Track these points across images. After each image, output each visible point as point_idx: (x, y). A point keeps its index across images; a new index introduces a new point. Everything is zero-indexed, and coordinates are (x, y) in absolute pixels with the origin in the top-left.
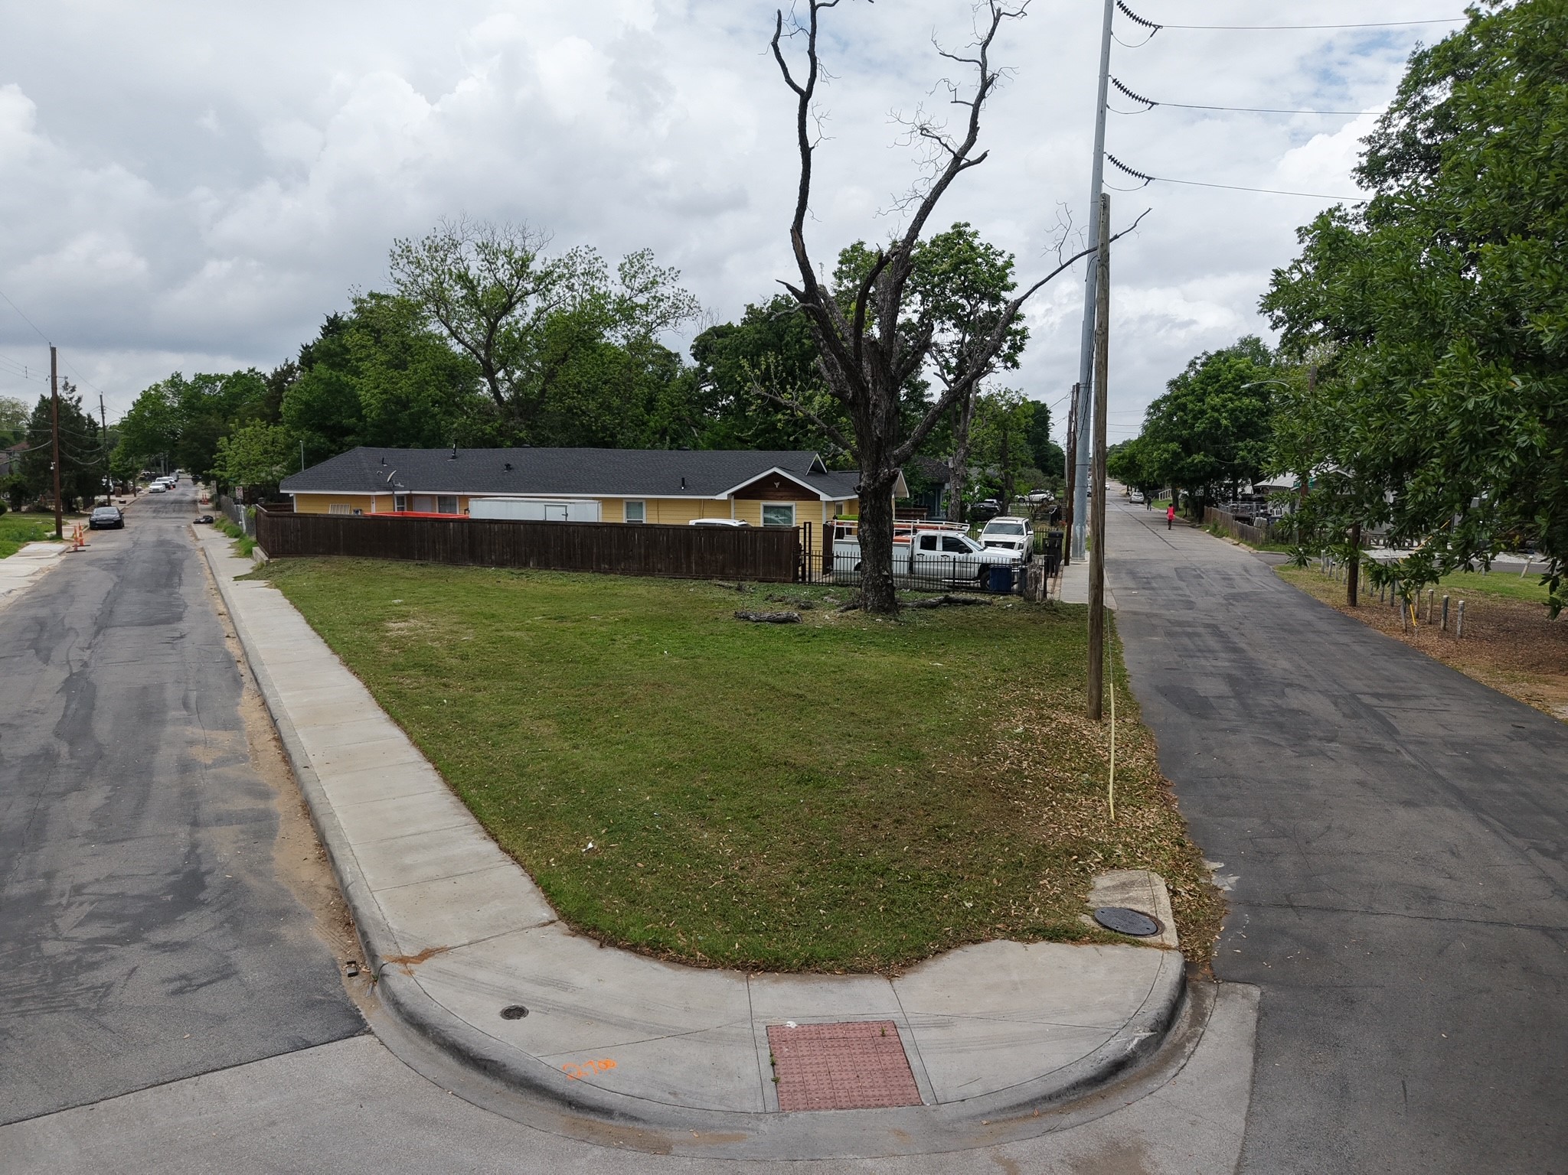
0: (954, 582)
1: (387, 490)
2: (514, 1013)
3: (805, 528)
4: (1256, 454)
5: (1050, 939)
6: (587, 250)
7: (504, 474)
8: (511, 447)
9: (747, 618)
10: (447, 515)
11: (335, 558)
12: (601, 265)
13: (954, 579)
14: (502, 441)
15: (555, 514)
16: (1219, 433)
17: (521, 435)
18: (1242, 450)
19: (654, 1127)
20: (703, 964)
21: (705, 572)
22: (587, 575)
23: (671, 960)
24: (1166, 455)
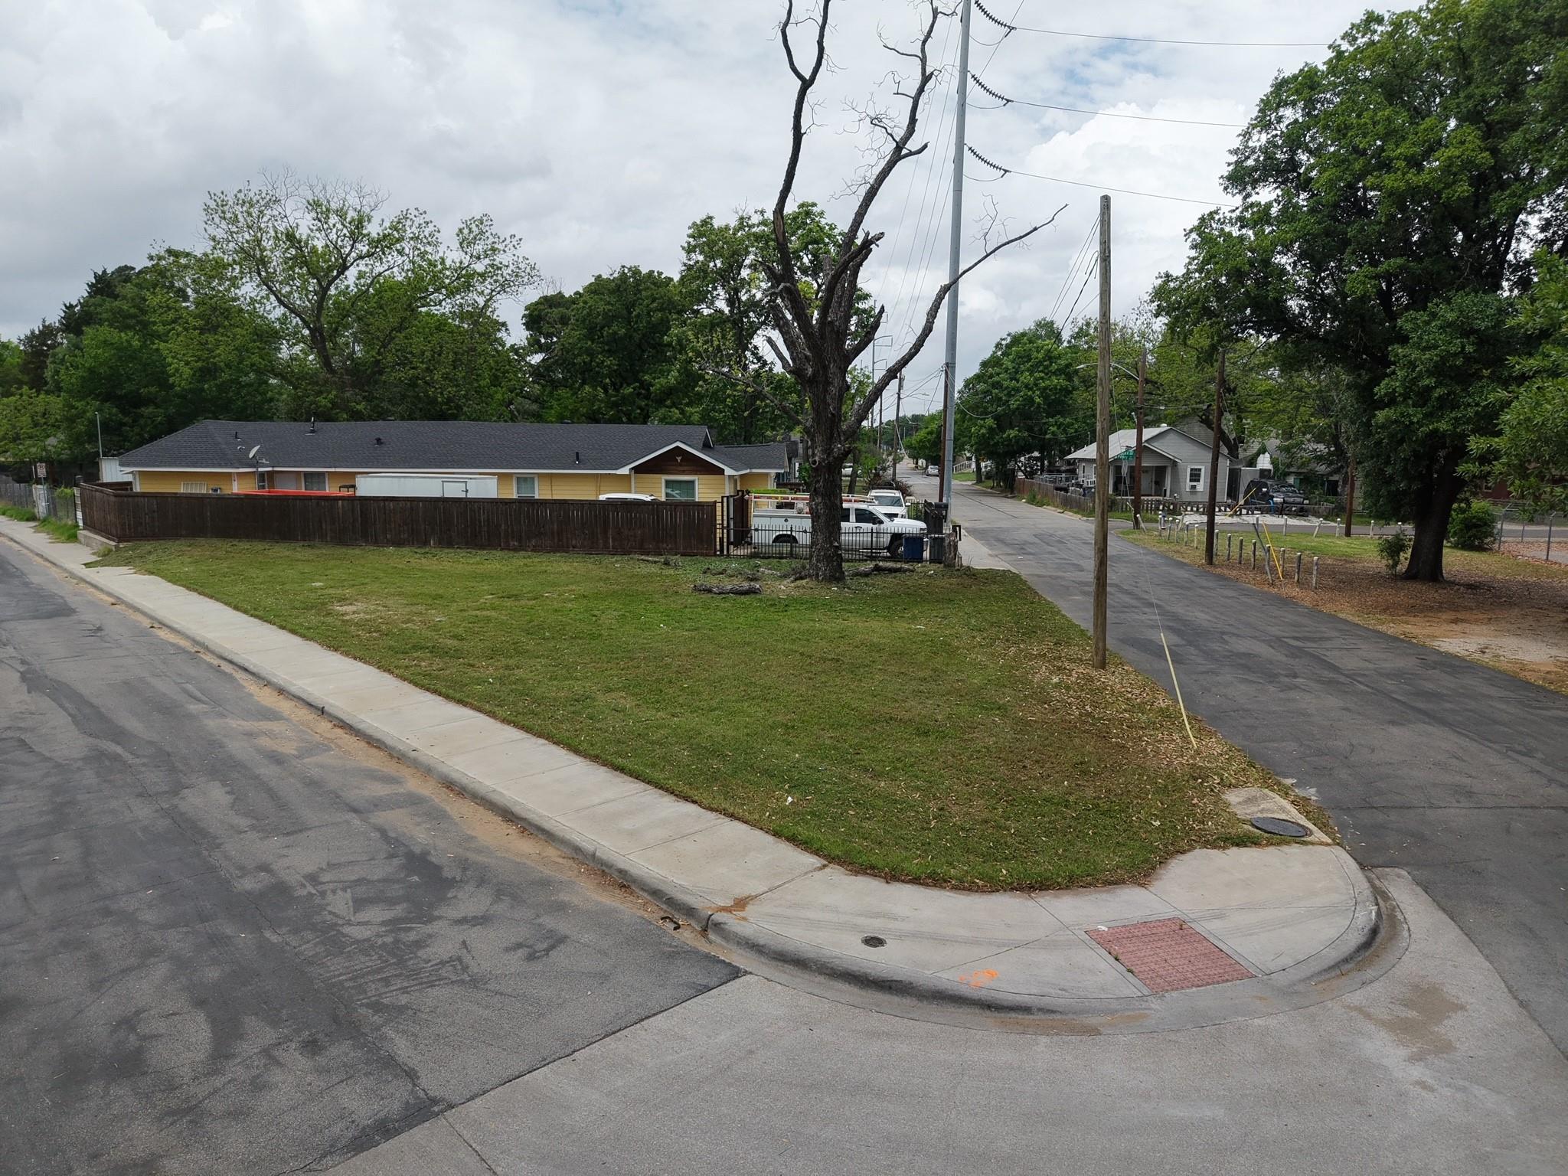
0: (872, 553)
1: (250, 467)
2: (874, 942)
3: (722, 502)
4: (1064, 430)
5: (1238, 845)
6: (417, 213)
7: (376, 449)
8: (348, 420)
9: (710, 591)
10: (315, 492)
11: (202, 541)
12: (433, 229)
13: (872, 549)
14: (337, 414)
15: (454, 491)
16: (1032, 409)
17: (358, 407)
18: (1052, 425)
19: (1071, 1016)
20: (985, 889)
21: (623, 548)
22: (498, 554)
23: (955, 888)
24: (983, 431)
